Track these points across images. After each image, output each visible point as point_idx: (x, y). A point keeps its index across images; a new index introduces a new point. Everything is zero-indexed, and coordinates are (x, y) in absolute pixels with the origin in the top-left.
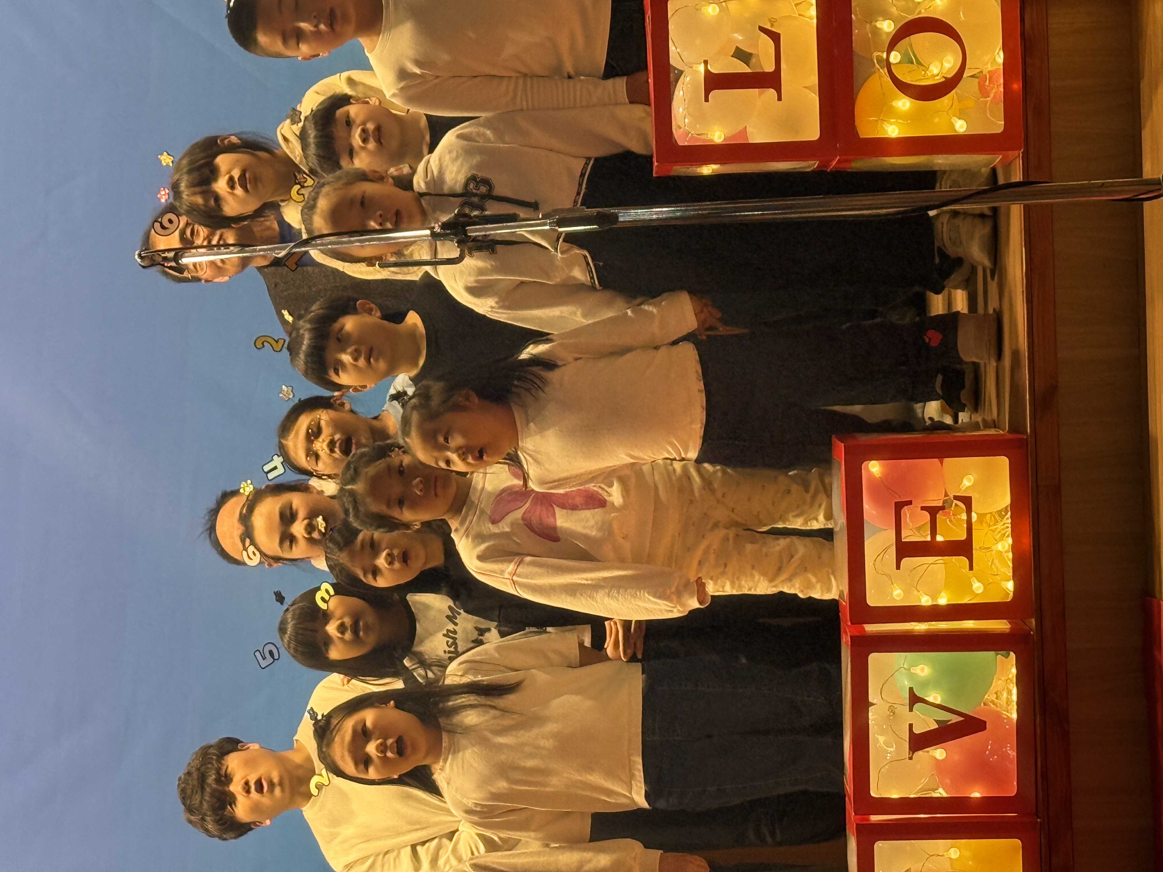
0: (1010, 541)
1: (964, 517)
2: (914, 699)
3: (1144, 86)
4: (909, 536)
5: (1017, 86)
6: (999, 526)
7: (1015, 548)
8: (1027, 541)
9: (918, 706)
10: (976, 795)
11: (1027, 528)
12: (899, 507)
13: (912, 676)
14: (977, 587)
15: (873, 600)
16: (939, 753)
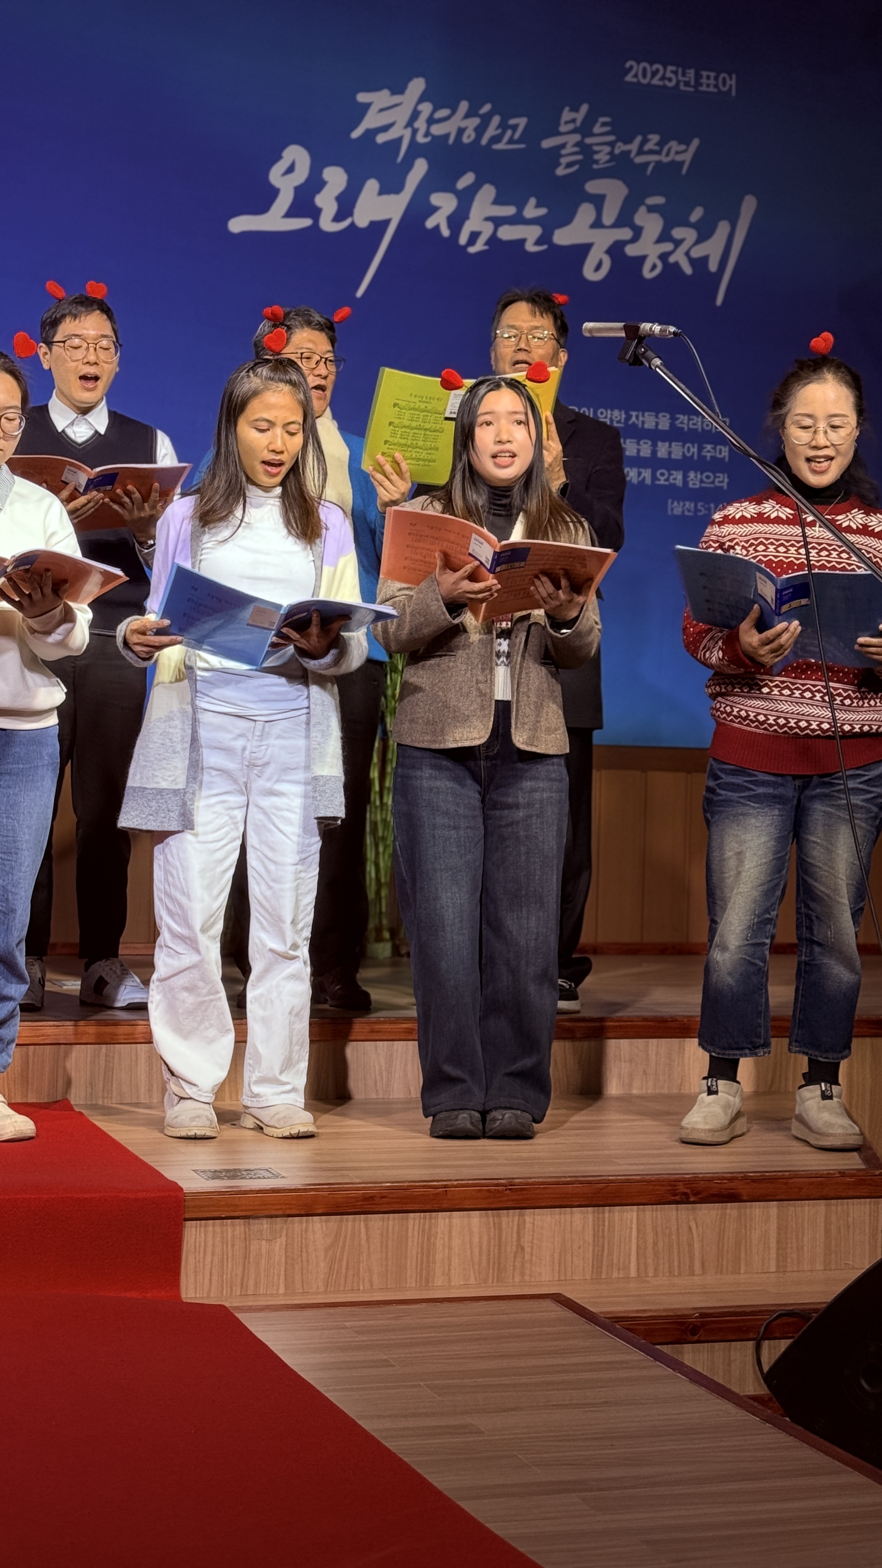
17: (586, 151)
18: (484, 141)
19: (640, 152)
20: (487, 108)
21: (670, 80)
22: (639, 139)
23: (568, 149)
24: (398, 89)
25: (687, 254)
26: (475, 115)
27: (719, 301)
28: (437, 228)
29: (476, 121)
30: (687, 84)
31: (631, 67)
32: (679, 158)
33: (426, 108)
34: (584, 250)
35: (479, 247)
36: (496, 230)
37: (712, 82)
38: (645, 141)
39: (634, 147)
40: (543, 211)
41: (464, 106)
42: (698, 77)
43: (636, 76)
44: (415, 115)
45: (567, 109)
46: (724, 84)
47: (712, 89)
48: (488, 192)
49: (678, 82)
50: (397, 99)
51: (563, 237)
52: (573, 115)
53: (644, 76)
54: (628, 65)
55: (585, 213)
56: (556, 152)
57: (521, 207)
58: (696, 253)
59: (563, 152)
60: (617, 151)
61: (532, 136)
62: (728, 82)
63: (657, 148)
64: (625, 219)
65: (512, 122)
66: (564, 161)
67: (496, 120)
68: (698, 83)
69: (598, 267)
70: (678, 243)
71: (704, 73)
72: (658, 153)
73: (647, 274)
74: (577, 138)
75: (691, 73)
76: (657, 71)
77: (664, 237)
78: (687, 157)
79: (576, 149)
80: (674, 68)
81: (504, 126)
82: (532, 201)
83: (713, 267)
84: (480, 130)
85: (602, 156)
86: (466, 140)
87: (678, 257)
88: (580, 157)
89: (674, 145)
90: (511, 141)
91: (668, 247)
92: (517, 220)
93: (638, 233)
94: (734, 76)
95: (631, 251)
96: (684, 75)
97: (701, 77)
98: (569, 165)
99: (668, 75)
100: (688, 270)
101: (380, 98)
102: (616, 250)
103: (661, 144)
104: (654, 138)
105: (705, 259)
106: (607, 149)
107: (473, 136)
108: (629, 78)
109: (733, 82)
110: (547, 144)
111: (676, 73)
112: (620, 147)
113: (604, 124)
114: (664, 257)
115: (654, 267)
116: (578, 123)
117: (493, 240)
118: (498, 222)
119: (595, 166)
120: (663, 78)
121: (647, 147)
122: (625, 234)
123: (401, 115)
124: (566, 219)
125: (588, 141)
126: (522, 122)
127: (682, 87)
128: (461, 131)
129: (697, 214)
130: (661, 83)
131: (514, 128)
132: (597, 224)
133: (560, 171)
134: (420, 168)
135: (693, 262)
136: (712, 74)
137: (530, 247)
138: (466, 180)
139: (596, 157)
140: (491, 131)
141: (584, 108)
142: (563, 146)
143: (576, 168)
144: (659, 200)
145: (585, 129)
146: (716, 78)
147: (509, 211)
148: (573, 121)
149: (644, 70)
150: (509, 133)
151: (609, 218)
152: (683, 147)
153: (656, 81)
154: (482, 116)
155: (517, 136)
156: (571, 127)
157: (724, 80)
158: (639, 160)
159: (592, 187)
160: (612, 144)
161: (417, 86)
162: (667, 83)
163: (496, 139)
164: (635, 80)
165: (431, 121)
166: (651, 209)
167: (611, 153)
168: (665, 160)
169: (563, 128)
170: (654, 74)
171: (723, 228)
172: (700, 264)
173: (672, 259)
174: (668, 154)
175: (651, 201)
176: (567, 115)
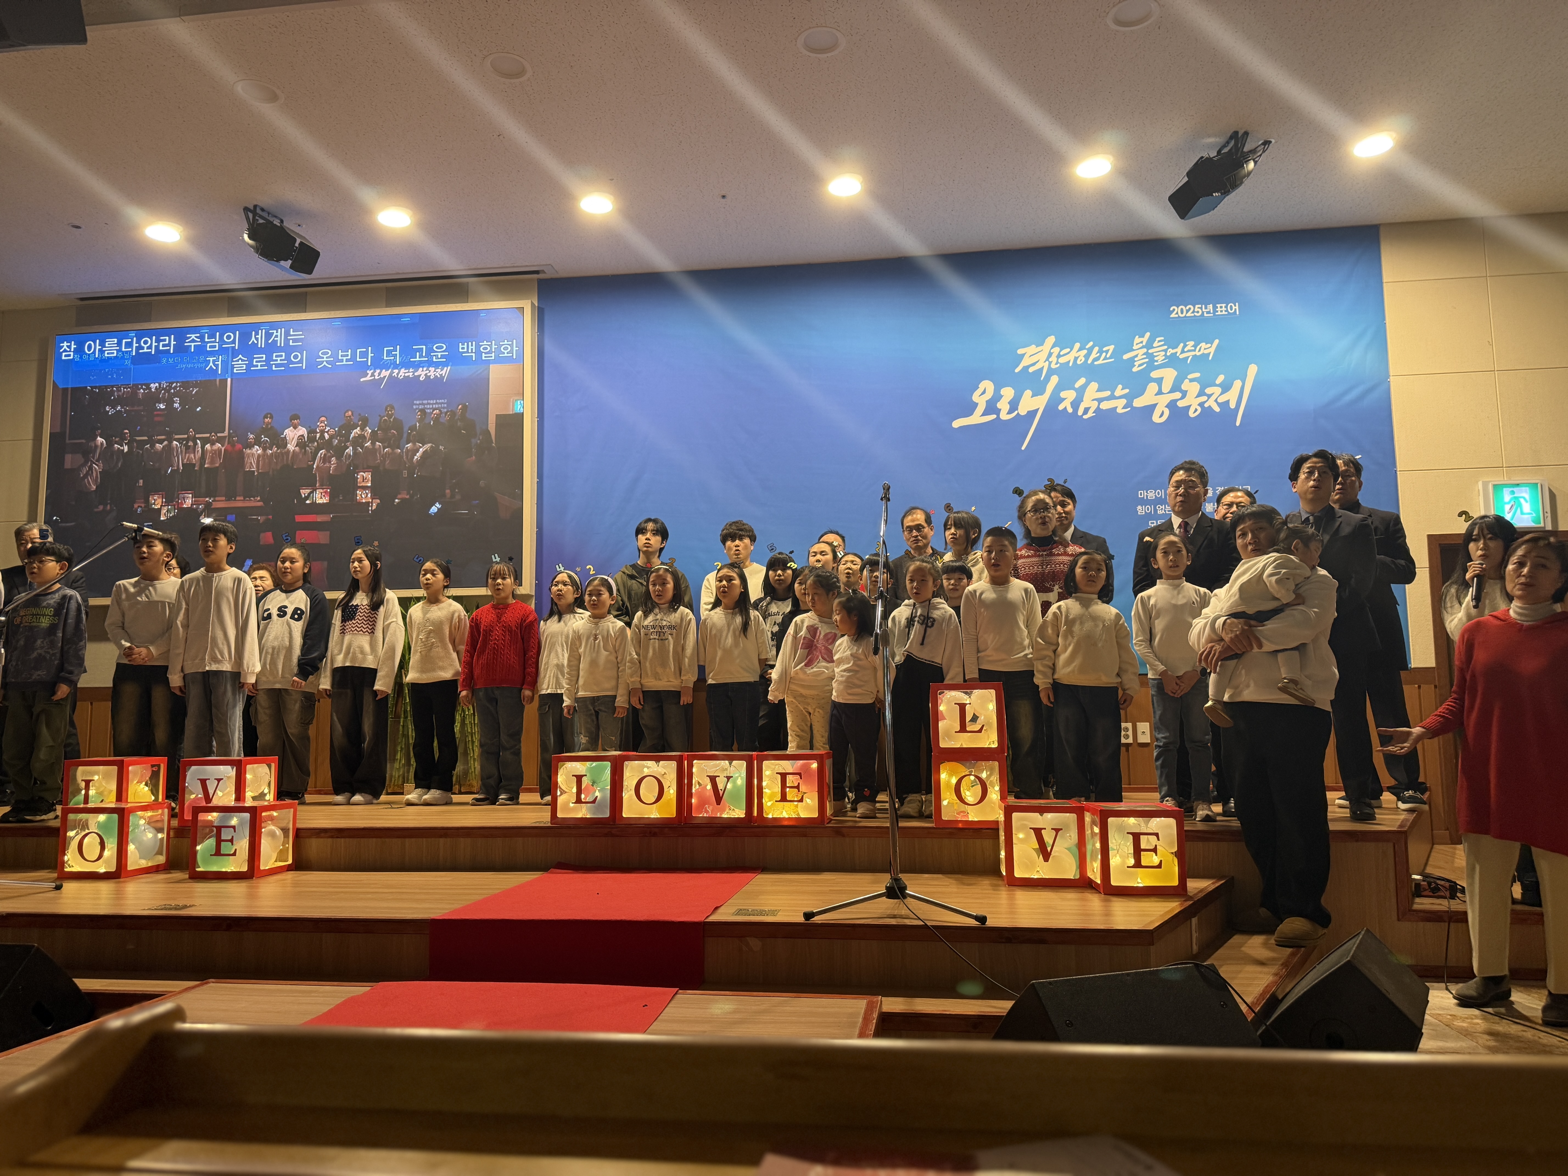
0: (787, 816)
1: (796, 799)
2: (729, 778)
3: (960, 876)
4: (789, 778)
5: (960, 825)
6: (792, 813)
7: (784, 819)
8: (786, 823)
9: (726, 779)
10: (693, 801)
11: (791, 823)
12: (800, 774)
13: (737, 778)
14: (769, 804)
15: (765, 763)
16: (709, 787)
17: (1151, 357)
18: (1089, 362)
19: (1183, 352)
20: (1091, 344)
21: (1198, 312)
22: (1182, 345)
23: (1139, 357)
24: (1040, 343)
25: (1216, 401)
26: (1085, 349)
27: (1238, 424)
28: (1066, 408)
29: (1085, 352)
30: (1208, 313)
31: (1174, 310)
32: (1206, 352)
33: (1056, 350)
34: (1154, 406)
35: (1090, 414)
36: (1099, 405)
37: (1224, 309)
38: (1185, 346)
39: (1179, 350)
40: (1127, 391)
41: (1077, 346)
42: (1215, 308)
43: (1177, 313)
44: (1050, 354)
45: (1137, 337)
46: (1231, 309)
47: (1224, 313)
48: (1094, 386)
49: (1203, 313)
50: (1040, 348)
51: (1138, 403)
52: (1141, 339)
53: (1182, 313)
54: (1171, 309)
55: (1153, 387)
56: (1132, 360)
57: (1113, 392)
58: (1220, 400)
59: (1136, 359)
60: (1168, 354)
61: (1117, 354)
62: (1234, 308)
63: (1193, 348)
64: (1176, 388)
65: (1104, 349)
66: (1137, 364)
67: (1096, 349)
68: (1215, 311)
69: (1161, 416)
70: (1209, 396)
71: (1219, 306)
72: (1194, 350)
73: (1192, 414)
74: (1145, 350)
75: (1210, 307)
76: (1190, 309)
77: (1201, 393)
78: (1212, 350)
79: (1145, 356)
80: (1200, 306)
81: (1101, 352)
82: (1120, 387)
83: (1233, 405)
84: (1087, 357)
85: (1160, 358)
86: (1079, 362)
87: (1211, 403)
88: (1147, 360)
89: (1203, 345)
90: (1105, 358)
91: (1204, 398)
92: (1112, 397)
93: (1184, 394)
94: (1237, 304)
95: (1180, 404)
96: (1206, 308)
97: (1217, 307)
98: (1140, 366)
99: (1196, 310)
100: (1217, 409)
101: (1032, 349)
102: (1172, 405)
103: (1195, 346)
104: (1192, 343)
105: (1228, 402)
106: (1163, 353)
107: (1083, 359)
108: (1173, 315)
109: (1237, 307)
110: (1125, 357)
111: (1201, 308)
112: (1170, 351)
113: (1159, 341)
114: (1201, 404)
115: (1196, 410)
116: (1144, 344)
117: (1098, 410)
118: (1100, 400)
119: (1156, 364)
120: (1193, 312)
121: (1186, 350)
122: (1178, 395)
123: (1043, 356)
124: (1141, 393)
125: (1150, 351)
126: (1112, 348)
127: (1205, 315)
128: (1076, 359)
129: (1221, 379)
130: (1193, 315)
131: (1107, 352)
132: (1160, 393)
133: (1135, 369)
134: (1054, 379)
135: (1219, 404)
136: (1224, 305)
137: (1120, 410)
138: (1082, 381)
139: (1156, 359)
140: (1094, 355)
141: (1148, 335)
142: (1136, 356)
143: (1145, 365)
144: (1197, 375)
145: (1149, 345)
146: (1226, 307)
147: (1107, 393)
148: (1142, 342)
149: (1182, 310)
150: (1104, 354)
151: (1166, 388)
152: (1210, 345)
153: (1189, 314)
154: (1088, 349)
155: (1108, 356)
156: (1141, 345)
157: (1231, 307)
158: (1181, 356)
159: (1155, 374)
160: (1166, 351)
161: (1051, 340)
162: (1196, 314)
163: (1097, 359)
164: (1177, 316)
165: (1059, 356)
166: (1191, 380)
167: (1165, 355)
168: (1198, 354)
169: (1134, 348)
170: (1188, 311)
171: (1238, 384)
172: (1225, 405)
173: (1206, 405)
174: (1199, 351)
175: (1190, 376)
176: (1137, 340)
